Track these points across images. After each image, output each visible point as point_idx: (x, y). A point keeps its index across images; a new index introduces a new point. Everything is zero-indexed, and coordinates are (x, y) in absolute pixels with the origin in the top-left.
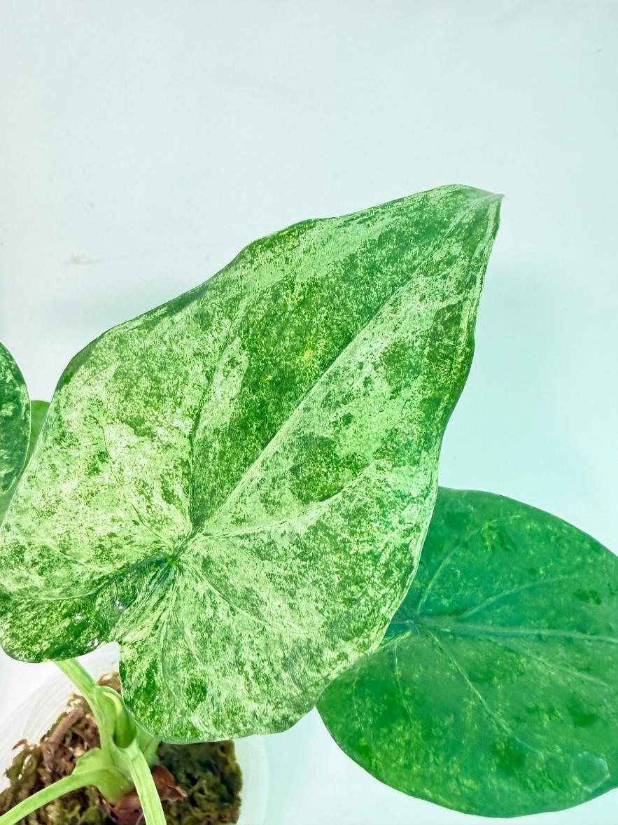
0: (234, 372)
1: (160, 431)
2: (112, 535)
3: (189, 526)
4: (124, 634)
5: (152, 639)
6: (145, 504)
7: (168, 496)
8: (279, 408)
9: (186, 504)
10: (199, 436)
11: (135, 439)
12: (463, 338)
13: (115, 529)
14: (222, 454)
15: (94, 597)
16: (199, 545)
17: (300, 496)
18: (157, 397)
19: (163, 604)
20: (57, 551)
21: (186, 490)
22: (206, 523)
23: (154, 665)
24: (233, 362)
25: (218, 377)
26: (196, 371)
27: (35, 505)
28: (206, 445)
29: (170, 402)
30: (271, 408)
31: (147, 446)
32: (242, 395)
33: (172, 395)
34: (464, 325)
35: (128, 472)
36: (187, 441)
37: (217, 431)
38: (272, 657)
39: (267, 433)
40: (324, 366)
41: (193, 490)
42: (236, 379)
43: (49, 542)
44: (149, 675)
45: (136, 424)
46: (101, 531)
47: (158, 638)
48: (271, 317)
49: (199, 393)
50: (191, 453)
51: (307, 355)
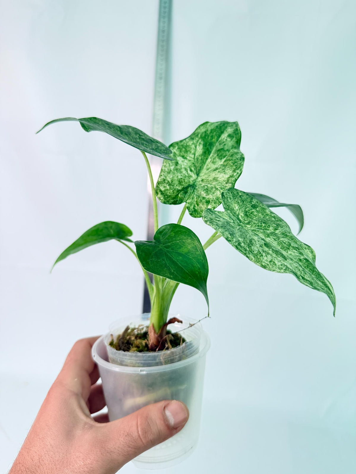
0: (201, 145)
1: (188, 158)
2: (181, 178)
3: (196, 176)
4: (187, 200)
5: (193, 201)
6: (186, 173)
7: (191, 170)
8: (211, 148)
9: (195, 172)
10: (196, 158)
11: (183, 160)
12: (239, 132)
13: (182, 177)
14: (201, 159)
15: (178, 195)
16: (200, 179)
17: (220, 159)
18: (186, 151)
19: (194, 193)
20: (170, 182)
21: (194, 169)
22: (200, 174)
23: (194, 206)
24: (200, 143)
25: (198, 147)
26: (193, 146)
27: (167, 171)
28: (197, 159)
29: (189, 152)
30: (209, 149)
31: (186, 161)
32: (203, 148)
33: (189, 151)
34: (238, 130)
35: (183, 166)
36: (193, 159)
37: (200, 155)
38: (223, 185)
39: (209, 153)
40: (217, 141)
41: (196, 169)
42: (201, 146)
43: (169, 180)
44: (194, 208)
45: (183, 157)
46: (179, 177)
47: (194, 200)
48: (205, 135)
49: (194, 150)
50: (195, 161)
51: (214, 140)
